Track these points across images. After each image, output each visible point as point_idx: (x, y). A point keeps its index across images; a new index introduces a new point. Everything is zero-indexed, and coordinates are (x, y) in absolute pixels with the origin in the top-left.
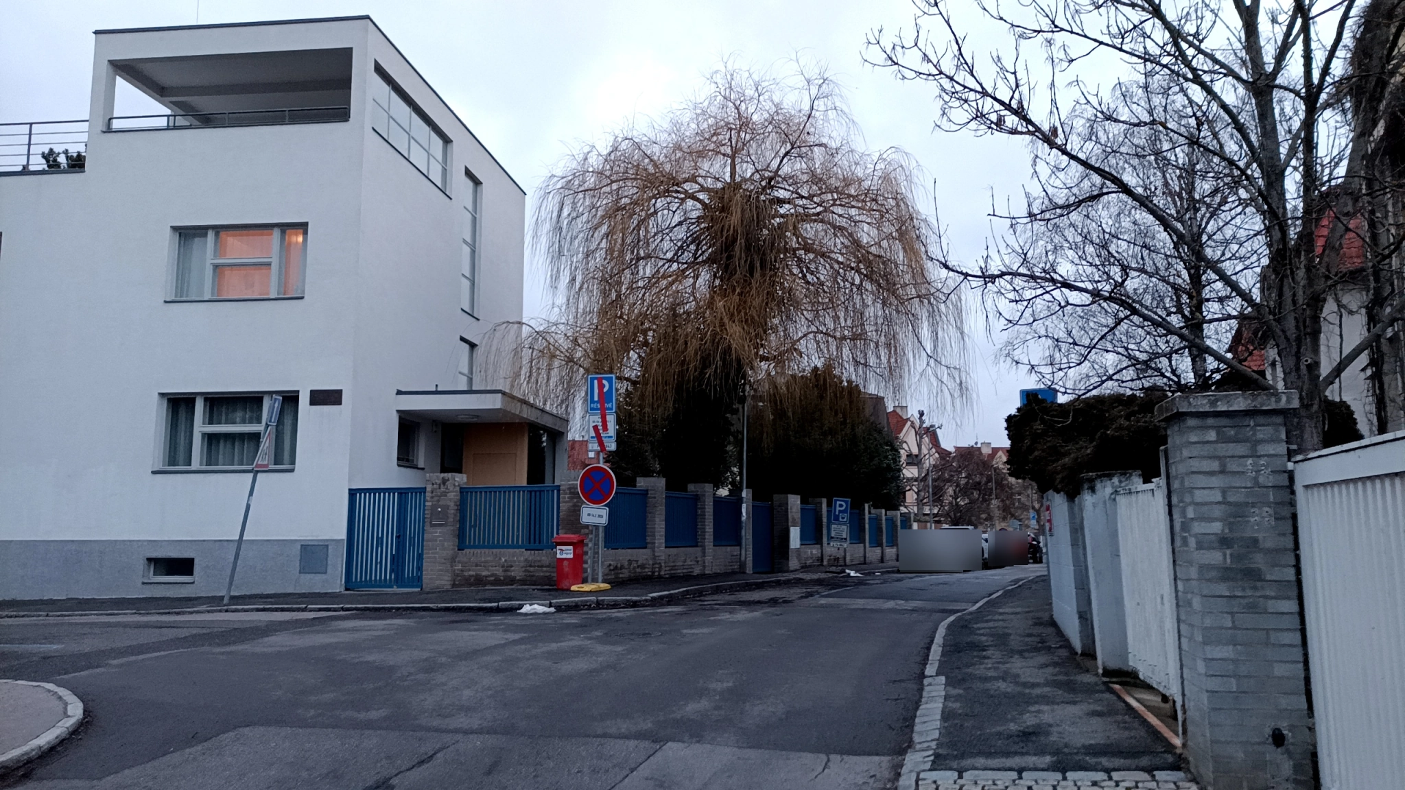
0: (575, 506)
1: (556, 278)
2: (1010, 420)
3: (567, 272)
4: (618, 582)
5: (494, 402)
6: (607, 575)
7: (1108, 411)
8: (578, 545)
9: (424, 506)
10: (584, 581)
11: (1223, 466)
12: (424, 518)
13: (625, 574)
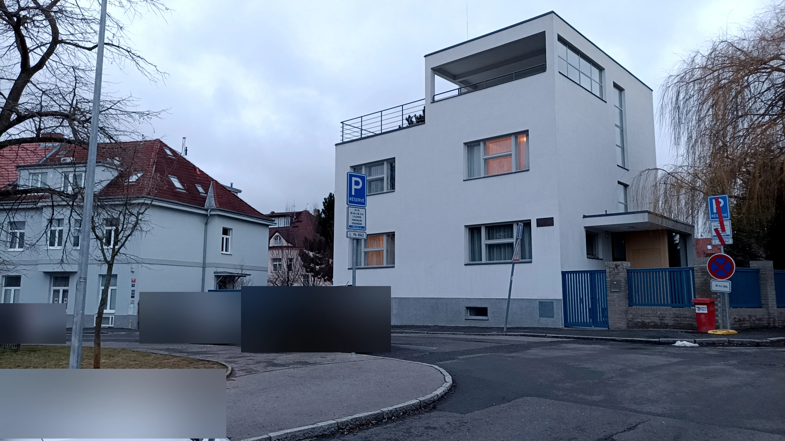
0: (705, 280)
1: (677, 139)
3: (686, 134)
4: (742, 330)
5: (643, 219)
6: (734, 324)
8: (710, 305)
9: (606, 280)
10: (717, 328)
12: (606, 287)
13: (747, 325)
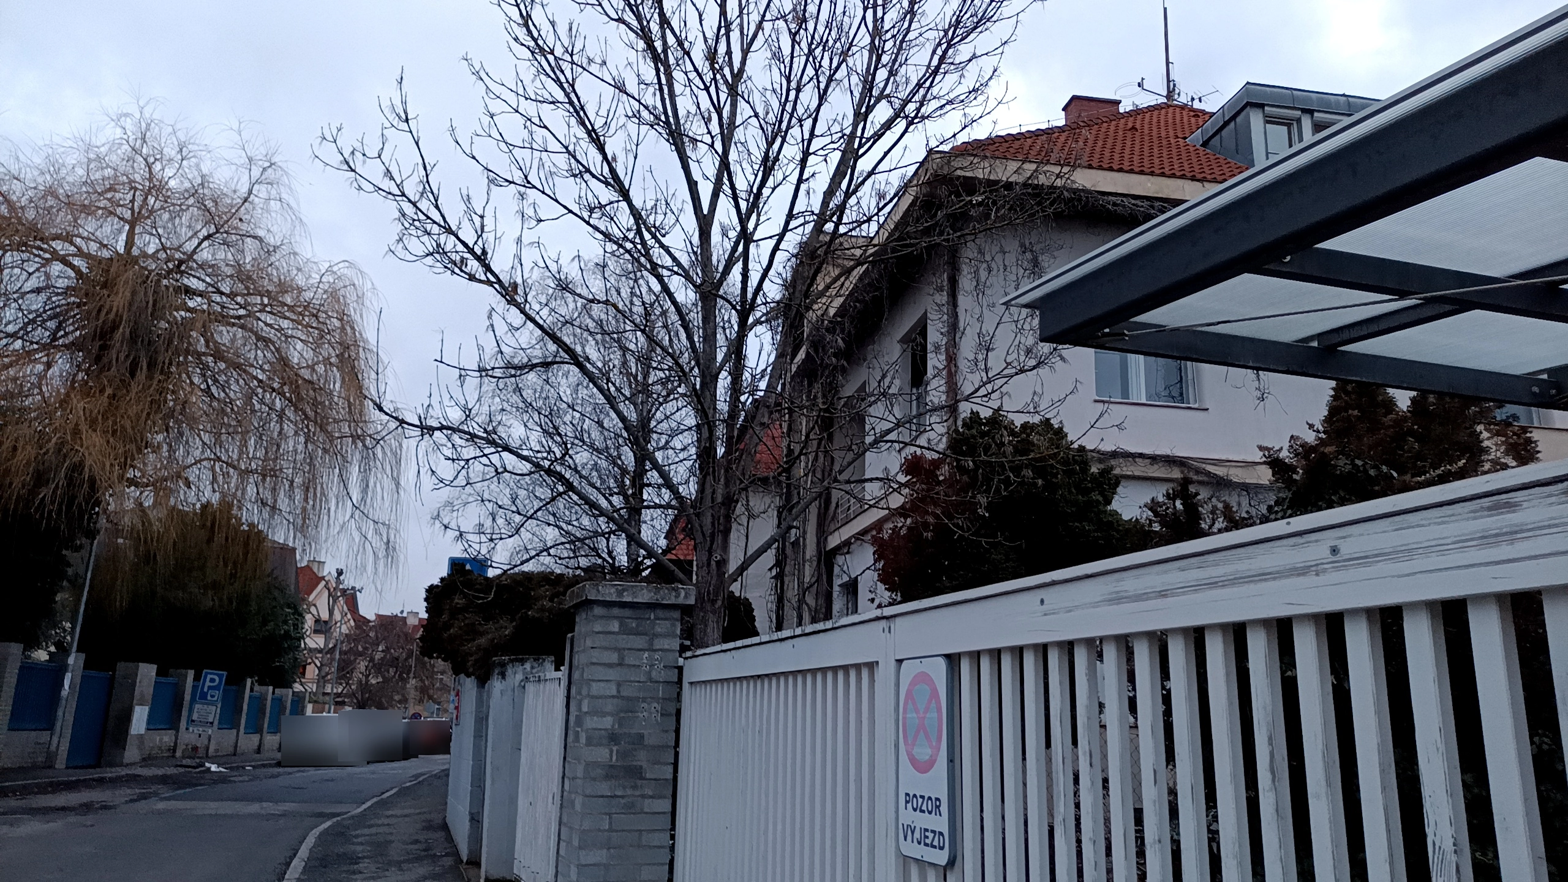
2: (431, 590)
7: (533, 589)
11: (622, 658)
